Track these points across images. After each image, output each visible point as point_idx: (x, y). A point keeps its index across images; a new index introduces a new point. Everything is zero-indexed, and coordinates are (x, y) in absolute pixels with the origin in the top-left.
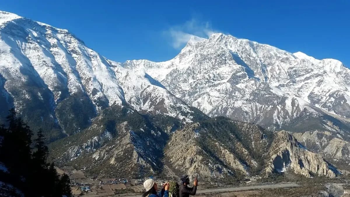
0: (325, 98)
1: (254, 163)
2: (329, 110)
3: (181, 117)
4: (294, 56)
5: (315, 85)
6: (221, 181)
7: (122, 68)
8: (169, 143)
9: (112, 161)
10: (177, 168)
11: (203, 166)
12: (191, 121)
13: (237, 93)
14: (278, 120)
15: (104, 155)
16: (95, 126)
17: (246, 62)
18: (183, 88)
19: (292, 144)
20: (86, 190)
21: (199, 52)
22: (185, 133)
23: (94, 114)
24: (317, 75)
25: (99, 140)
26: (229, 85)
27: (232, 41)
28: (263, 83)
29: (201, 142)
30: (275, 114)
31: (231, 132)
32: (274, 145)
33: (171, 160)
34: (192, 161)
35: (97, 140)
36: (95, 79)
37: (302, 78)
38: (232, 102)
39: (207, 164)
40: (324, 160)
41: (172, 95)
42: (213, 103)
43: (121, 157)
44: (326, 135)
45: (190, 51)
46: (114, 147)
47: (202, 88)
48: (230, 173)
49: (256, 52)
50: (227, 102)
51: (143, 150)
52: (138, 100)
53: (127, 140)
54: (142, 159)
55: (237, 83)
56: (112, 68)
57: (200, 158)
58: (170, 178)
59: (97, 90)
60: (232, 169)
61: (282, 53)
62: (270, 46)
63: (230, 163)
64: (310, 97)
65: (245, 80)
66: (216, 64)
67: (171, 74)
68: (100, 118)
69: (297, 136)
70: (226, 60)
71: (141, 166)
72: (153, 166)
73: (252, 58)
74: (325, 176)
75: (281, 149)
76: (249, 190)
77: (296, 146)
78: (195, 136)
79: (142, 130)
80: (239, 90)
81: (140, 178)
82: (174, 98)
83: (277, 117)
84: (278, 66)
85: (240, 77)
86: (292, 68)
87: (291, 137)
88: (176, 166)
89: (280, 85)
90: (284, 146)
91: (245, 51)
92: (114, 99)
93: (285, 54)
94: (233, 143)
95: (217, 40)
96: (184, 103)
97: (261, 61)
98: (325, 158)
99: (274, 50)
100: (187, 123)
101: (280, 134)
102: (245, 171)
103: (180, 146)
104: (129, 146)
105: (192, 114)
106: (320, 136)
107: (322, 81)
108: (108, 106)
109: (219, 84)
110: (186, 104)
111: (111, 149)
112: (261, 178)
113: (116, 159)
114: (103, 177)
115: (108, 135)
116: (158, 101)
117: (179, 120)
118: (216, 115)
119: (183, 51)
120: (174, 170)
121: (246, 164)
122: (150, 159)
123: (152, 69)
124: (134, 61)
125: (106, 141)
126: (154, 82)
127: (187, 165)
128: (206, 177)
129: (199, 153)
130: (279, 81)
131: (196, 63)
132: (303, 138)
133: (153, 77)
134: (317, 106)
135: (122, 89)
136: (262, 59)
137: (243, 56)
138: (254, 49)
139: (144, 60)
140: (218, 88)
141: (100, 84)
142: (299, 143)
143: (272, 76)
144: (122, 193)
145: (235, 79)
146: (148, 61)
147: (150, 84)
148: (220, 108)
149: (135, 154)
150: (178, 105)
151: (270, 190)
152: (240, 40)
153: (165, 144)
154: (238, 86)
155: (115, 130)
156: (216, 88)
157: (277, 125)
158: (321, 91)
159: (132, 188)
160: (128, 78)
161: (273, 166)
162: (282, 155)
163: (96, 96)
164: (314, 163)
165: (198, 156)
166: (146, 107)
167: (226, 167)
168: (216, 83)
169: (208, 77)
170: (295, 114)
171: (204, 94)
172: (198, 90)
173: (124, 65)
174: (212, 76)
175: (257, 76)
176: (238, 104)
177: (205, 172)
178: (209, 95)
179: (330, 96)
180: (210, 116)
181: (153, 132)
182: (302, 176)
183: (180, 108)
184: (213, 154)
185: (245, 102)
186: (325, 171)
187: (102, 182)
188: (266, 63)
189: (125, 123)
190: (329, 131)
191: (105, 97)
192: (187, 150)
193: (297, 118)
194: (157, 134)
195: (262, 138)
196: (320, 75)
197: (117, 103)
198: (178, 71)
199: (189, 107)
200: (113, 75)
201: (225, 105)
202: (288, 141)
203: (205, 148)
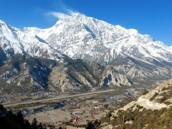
0: (129, 48)
1: (95, 81)
2: (130, 55)
3: (58, 60)
4: (115, 27)
5: (125, 42)
6: (78, 91)
7: (21, 32)
8: (51, 74)
9: (19, 84)
10: (55, 86)
11: (69, 84)
12: (63, 62)
13: (87, 47)
14: (106, 60)
15: (14, 81)
16: (7, 65)
17: (91, 30)
18: (58, 44)
19: (113, 71)
20: (4, 100)
21: (66, 24)
22: (59, 68)
23: (6, 58)
24: (126, 37)
25: (10, 73)
26: (83, 43)
27: (84, 18)
28: (100, 41)
29: (68, 72)
30: (105, 57)
31: (84, 67)
32: (104, 72)
33: (52, 82)
34: (64, 82)
35: (9, 73)
36: (5, 38)
37: (119, 39)
38: (84, 51)
39: (71, 83)
40: (127, 78)
41: (52, 48)
42: (74, 52)
43: (23, 82)
44: (128, 67)
45: (61, 23)
46: (19, 77)
47: (68, 44)
48: (83, 87)
49: (97, 25)
50: (82, 52)
51: (36, 77)
52: (32, 50)
53: (27, 72)
54: (36, 82)
55: (87, 41)
56: (15, 32)
57: (68, 80)
58: (52, 91)
59: (6, 44)
60: (84, 85)
61: (109, 26)
62: (104, 22)
63: (83, 82)
64: (122, 48)
65: (91, 40)
66: (76, 30)
67: (51, 36)
68: (10, 61)
69: (115, 67)
70: (81, 29)
71: (36, 86)
72: (42, 86)
73: (95, 28)
74: (127, 85)
75: (108, 74)
76: (92, 94)
77: (114, 72)
78: (65, 69)
79: (35, 67)
80: (88, 45)
81: (35, 92)
82: (53, 49)
83: (106, 59)
84: (107, 32)
85: (88, 38)
86: (114, 34)
87: (112, 68)
88: (55, 85)
89: (108, 42)
90: (109, 72)
91: (91, 24)
92: (18, 50)
93: (111, 26)
94: (85, 72)
95: (77, 17)
96: (59, 52)
97: (99, 29)
98: (127, 77)
99: (106, 24)
100: (61, 63)
101: (107, 67)
102: (90, 85)
103: (57, 75)
104: (28, 76)
105: (63, 58)
106: (125, 67)
107: (128, 40)
108: (14, 54)
109: (78, 42)
110: (60, 53)
111: (17, 78)
112: (98, 88)
113: (21, 83)
114: (14, 93)
115: (15, 70)
116: (44, 51)
117: (56, 61)
118: (76, 58)
119: (57, 23)
120: (54, 87)
121: (91, 82)
122: (40, 82)
123: (40, 33)
124: (29, 28)
125: (15, 73)
126: (41, 40)
127: (61, 84)
128: (71, 89)
129: (67, 78)
130: (107, 40)
131: (65, 30)
132: (118, 68)
133: (40, 37)
134: (125, 52)
135: (22, 44)
136: (100, 29)
137: (90, 27)
138: (96, 23)
139: (34, 28)
140: (77, 44)
141: (8, 41)
142: (116, 71)
143: (104, 38)
144: (25, 100)
145: (86, 39)
146: (37, 28)
147: (39, 41)
148: (78, 55)
149: (32, 80)
150: (56, 53)
151: (102, 93)
152: (89, 18)
153: (49, 74)
154: (88, 43)
155: (19, 67)
156: (76, 44)
157: (106, 62)
158: (127, 45)
159: (31, 97)
160: (25, 38)
161: (104, 82)
162: (108, 77)
163: (6, 48)
164: (122, 80)
165: (67, 79)
166: (37, 54)
167: (81, 84)
168: (76, 41)
169: (72, 38)
170: (115, 57)
171: (70, 47)
172: (66, 45)
173: (22, 30)
174: (74, 37)
175: (97, 38)
176: (87, 52)
177: (70, 87)
178: (72, 48)
179: (131, 48)
180: (73, 59)
181: (42, 68)
182: (117, 86)
183: (57, 55)
184: (75, 78)
185: (91, 51)
186: (127, 83)
187: (13, 95)
188: (102, 31)
189: (25, 63)
190: (130, 64)
191: (12, 49)
192: (61, 76)
193: (116, 59)
194: (44, 69)
195: (99, 69)
196: (127, 37)
197: (19, 52)
198: (55, 34)
199: (62, 54)
200: (16, 36)
201: (80, 53)
202: (111, 70)
203: (70, 75)
